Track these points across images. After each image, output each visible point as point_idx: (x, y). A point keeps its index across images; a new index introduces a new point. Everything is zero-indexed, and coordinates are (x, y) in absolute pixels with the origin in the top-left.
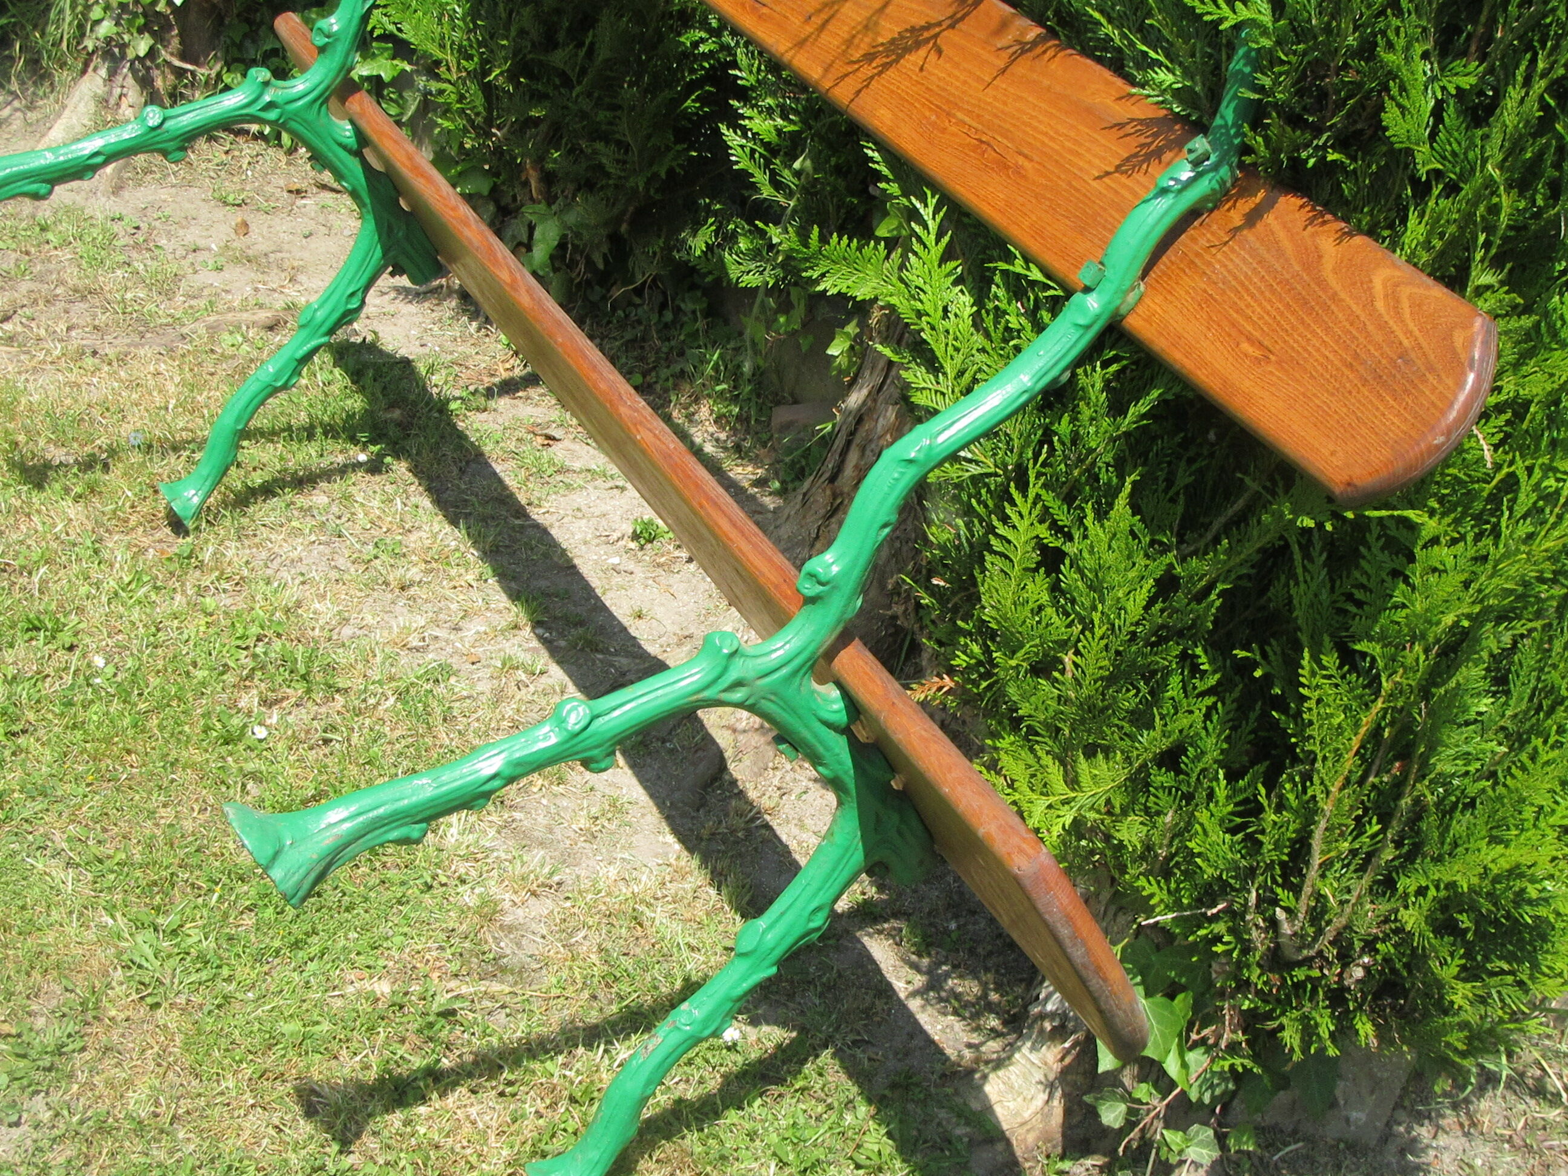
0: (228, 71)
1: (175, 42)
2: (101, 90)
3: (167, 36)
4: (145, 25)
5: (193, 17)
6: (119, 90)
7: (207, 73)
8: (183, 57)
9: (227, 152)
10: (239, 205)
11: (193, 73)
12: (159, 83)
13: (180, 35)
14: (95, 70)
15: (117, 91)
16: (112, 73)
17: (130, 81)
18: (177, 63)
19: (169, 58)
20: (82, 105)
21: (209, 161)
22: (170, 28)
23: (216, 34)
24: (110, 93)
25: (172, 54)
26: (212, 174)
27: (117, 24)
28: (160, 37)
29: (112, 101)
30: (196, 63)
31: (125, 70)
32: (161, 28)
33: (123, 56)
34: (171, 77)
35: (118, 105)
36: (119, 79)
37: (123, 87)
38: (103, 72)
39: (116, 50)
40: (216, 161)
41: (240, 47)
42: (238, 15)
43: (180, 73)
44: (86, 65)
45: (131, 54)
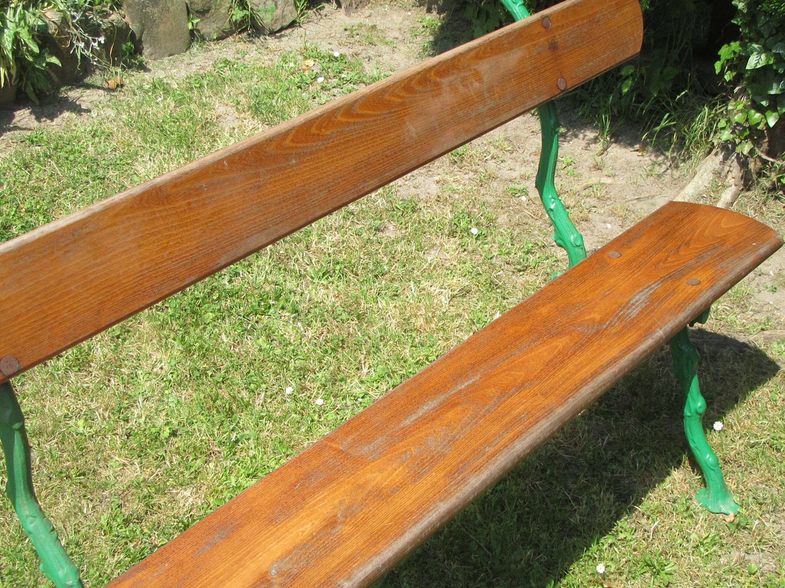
1: (765, 146)
2: (718, 167)
3: (761, 142)
4: (749, 135)
5: (778, 131)
7: (781, 164)
8: (768, 154)
11: (772, 163)
12: (751, 166)
13: (769, 142)
14: (716, 154)
15: (727, 168)
16: (726, 158)
17: (735, 163)
18: (764, 157)
19: (760, 154)
20: (705, 174)
21: (774, 212)
22: (764, 137)
24: (723, 169)
25: (762, 152)
26: (774, 220)
27: (733, 132)
28: (757, 143)
29: (723, 174)
30: (773, 157)
31: (733, 158)
32: (759, 137)
33: (734, 150)
34: (759, 164)
35: (726, 176)
36: (729, 162)
37: (730, 166)
38: (721, 157)
39: (730, 146)
40: (778, 212)
43: (765, 162)
44: (711, 150)
45: (738, 149)
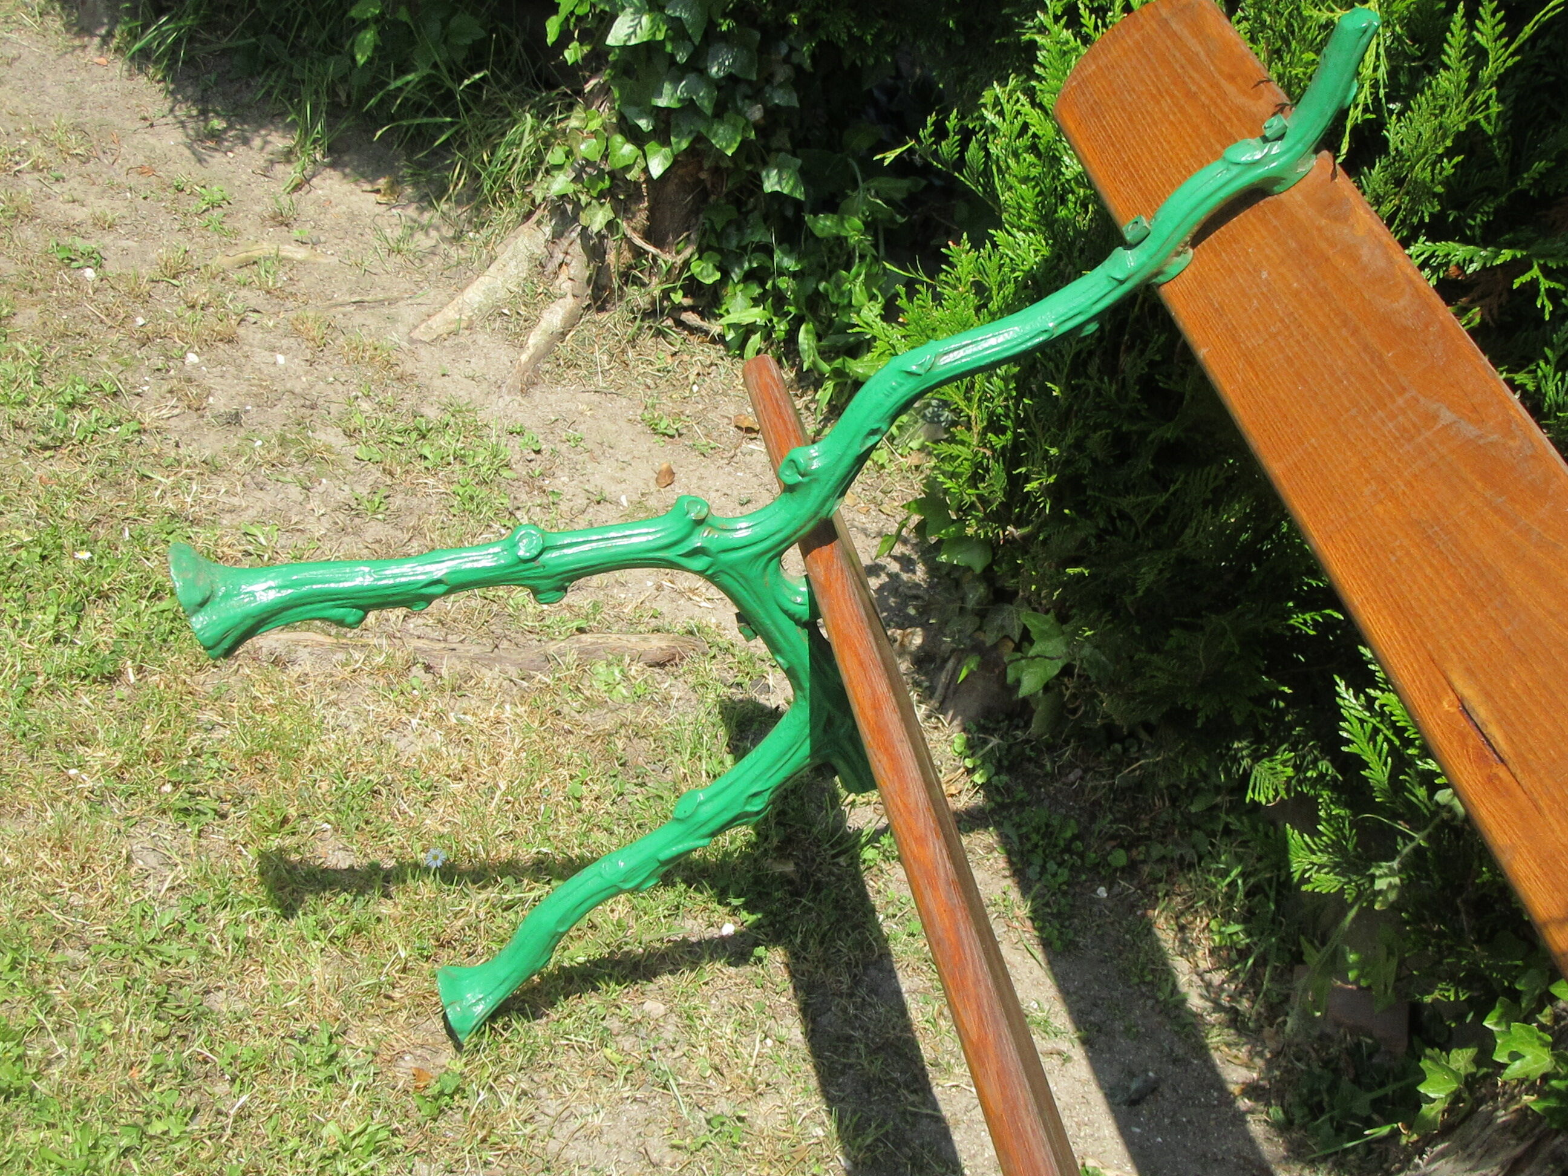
0: (700, 258)
1: (641, 218)
2: (540, 251)
3: (634, 208)
4: (609, 189)
5: (671, 188)
6: (561, 256)
7: (671, 261)
8: (648, 235)
9: (674, 354)
10: (672, 437)
11: (655, 258)
12: (611, 258)
13: (651, 210)
14: (539, 223)
15: (559, 256)
16: (557, 235)
17: (577, 248)
18: (638, 241)
19: (629, 233)
20: (513, 263)
21: (651, 363)
22: (640, 198)
23: (695, 211)
24: (550, 257)
25: (634, 229)
27: (577, 179)
28: (623, 208)
29: (551, 267)
30: (659, 244)
31: (574, 235)
32: (629, 197)
33: (576, 219)
34: (627, 255)
35: (556, 274)
36: (565, 243)
37: (567, 253)
38: (548, 229)
39: (569, 208)
40: (658, 365)
41: (720, 236)
42: (727, 195)
43: (639, 253)
44: (528, 216)
45: (584, 218)
